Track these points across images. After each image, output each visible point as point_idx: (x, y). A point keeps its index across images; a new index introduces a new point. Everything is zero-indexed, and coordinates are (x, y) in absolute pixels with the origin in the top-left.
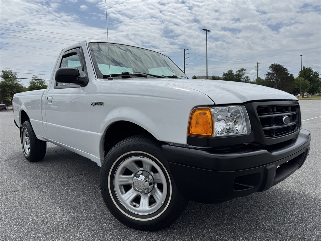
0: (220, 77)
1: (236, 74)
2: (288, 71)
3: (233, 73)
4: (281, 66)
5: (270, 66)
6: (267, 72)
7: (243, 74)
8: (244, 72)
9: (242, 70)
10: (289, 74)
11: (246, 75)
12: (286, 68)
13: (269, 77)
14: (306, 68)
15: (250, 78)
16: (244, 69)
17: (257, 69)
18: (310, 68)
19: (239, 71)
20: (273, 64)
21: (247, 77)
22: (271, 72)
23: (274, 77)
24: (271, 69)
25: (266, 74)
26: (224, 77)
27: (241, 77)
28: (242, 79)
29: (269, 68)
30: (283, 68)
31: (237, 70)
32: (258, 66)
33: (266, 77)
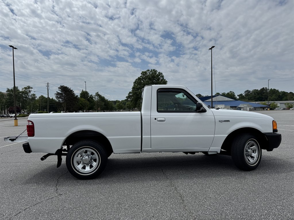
0: (3, 93)
1: (22, 91)
3: (19, 90)
4: (68, 88)
5: (59, 87)
6: (57, 92)
7: (30, 91)
8: (30, 89)
9: (29, 87)
10: (75, 95)
11: (32, 93)
12: (72, 90)
13: (59, 96)
14: (84, 91)
15: (36, 95)
16: (31, 87)
17: (48, 88)
19: (25, 88)
20: (62, 86)
21: (34, 95)
22: (61, 92)
23: (63, 96)
24: (60, 89)
25: (56, 94)
26: (9, 93)
27: (27, 94)
28: (29, 96)
29: (58, 89)
30: (70, 89)
32: (48, 86)
33: (56, 96)
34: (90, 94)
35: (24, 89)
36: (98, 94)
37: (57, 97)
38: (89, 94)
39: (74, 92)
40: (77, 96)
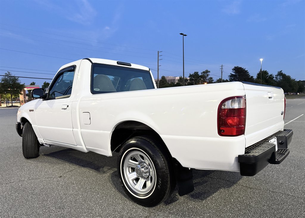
1: (201, 76)
2: (248, 73)
3: (198, 75)
5: (233, 68)
6: (231, 74)
7: (208, 75)
8: (208, 73)
9: (207, 72)
10: (250, 76)
11: (209, 77)
12: (247, 71)
13: (233, 78)
14: (263, 71)
15: (213, 79)
16: (209, 71)
17: (222, 71)
18: (266, 71)
19: (204, 72)
20: (236, 66)
21: (211, 78)
22: (234, 74)
23: (237, 78)
24: (234, 71)
25: (230, 76)
27: (206, 78)
28: (206, 80)
29: (232, 71)
30: (244, 70)
31: (202, 72)
32: (222, 69)
33: (229, 78)
34: (270, 74)
35: (202, 73)
36: (280, 74)
37: (231, 79)
38: (268, 74)
39: (248, 72)
40: (252, 77)
